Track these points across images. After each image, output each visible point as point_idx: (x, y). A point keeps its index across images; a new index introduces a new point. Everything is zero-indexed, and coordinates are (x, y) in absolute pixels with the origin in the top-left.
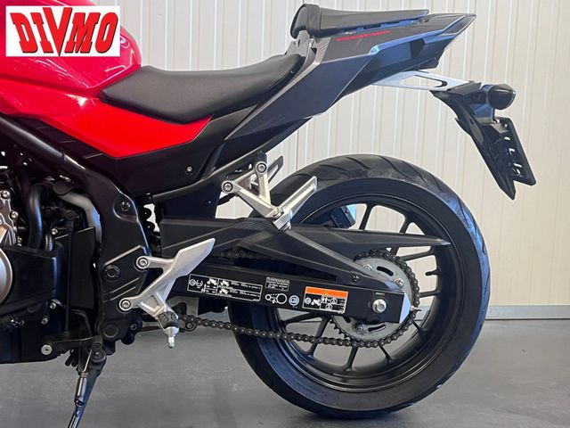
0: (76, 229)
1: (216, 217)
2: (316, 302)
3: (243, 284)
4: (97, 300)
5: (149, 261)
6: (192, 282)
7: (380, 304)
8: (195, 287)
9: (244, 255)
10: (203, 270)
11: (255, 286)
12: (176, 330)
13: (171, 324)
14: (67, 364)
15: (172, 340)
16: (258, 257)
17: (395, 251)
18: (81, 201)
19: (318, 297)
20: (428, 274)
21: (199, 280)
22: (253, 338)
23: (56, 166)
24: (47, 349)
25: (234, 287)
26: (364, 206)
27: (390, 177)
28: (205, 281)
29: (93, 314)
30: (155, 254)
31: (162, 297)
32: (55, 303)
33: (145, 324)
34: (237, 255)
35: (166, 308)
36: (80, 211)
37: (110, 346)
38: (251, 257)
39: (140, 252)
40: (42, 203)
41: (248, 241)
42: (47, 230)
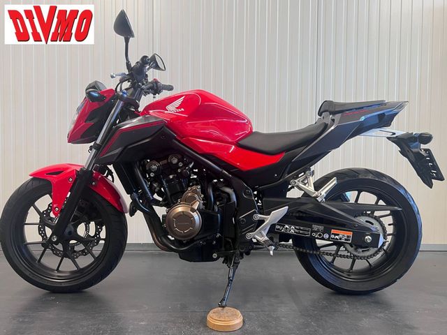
0: (227, 202)
1: (287, 197)
2: (337, 237)
3: (302, 228)
4: (236, 234)
5: (258, 216)
6: (278, 227)
7: (368, 238)
8: (279, 229)
9: (301, 215)
10: (283, 221)
11: (307, 229)
12: (273, 248)
13: (271, 245)
14: (223, 263)
15: (271, 252)
16: (308, 216)
17: (373, 213)
18: (228, 190)
19: (338, 235)
20: (389, 225)
21: (281, 225)
22: (306, 253)
23: (218, 175)
24: (215, 256)
25: (297, 229)
26: (357, 192)
27: (370, 178)
28: (284, 226)
29: (234, 240)
30: (260, 214)
31: (264, 233)
32: (218, 235)
33: (255, 246)
34: (297, 215)
35: (266, 238)
36: (228, 194)
37: (241, 256)
38: (304, 215)
39: (255, 213)
40: (213, 191)
41: (303, 208)
42: (215, 203)
